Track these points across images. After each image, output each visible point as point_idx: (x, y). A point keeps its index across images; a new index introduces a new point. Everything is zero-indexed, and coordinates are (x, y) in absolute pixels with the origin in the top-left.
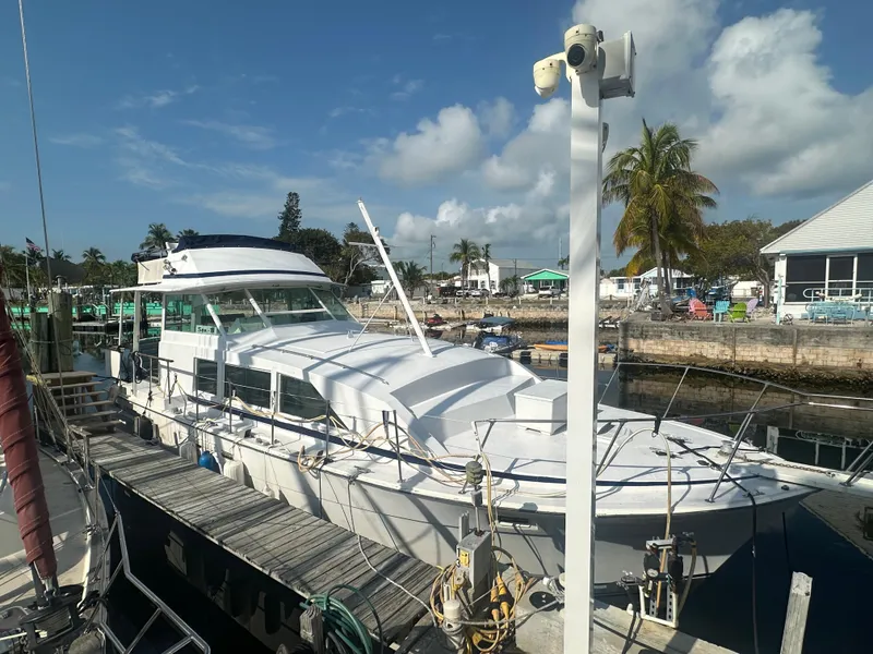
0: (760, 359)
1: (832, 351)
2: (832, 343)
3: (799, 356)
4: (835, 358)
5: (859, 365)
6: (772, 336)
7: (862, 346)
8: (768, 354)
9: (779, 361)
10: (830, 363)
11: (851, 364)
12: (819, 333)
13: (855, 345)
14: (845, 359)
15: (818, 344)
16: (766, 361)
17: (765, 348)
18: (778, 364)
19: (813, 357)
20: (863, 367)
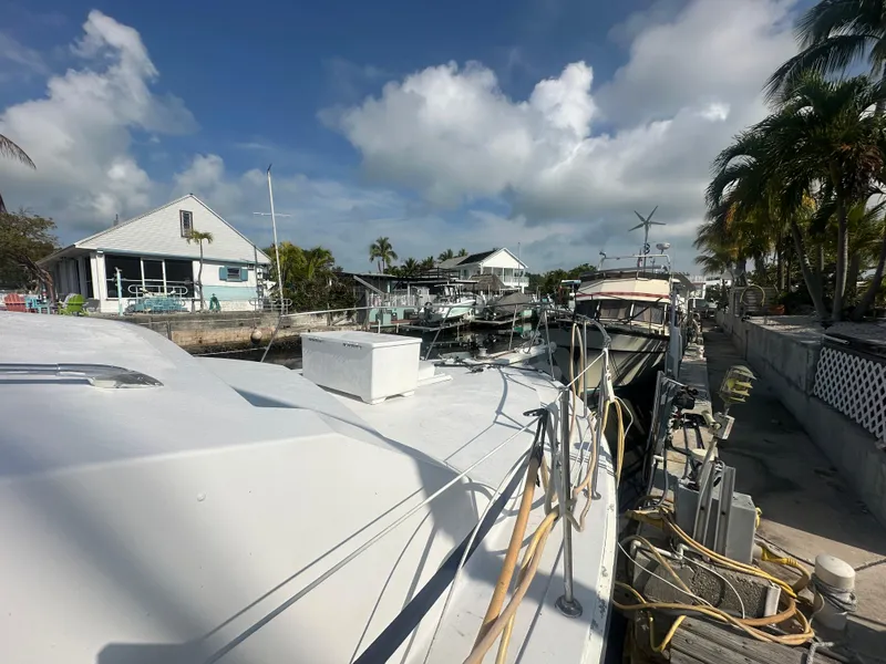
1: (182, 334)
2: (180, 327)
4: (184, 339)
5: (200, 342)
7: (200, 327)
11: (195, 342)
13: (197, 327)
14: (191, 339)
20: (204, 343)
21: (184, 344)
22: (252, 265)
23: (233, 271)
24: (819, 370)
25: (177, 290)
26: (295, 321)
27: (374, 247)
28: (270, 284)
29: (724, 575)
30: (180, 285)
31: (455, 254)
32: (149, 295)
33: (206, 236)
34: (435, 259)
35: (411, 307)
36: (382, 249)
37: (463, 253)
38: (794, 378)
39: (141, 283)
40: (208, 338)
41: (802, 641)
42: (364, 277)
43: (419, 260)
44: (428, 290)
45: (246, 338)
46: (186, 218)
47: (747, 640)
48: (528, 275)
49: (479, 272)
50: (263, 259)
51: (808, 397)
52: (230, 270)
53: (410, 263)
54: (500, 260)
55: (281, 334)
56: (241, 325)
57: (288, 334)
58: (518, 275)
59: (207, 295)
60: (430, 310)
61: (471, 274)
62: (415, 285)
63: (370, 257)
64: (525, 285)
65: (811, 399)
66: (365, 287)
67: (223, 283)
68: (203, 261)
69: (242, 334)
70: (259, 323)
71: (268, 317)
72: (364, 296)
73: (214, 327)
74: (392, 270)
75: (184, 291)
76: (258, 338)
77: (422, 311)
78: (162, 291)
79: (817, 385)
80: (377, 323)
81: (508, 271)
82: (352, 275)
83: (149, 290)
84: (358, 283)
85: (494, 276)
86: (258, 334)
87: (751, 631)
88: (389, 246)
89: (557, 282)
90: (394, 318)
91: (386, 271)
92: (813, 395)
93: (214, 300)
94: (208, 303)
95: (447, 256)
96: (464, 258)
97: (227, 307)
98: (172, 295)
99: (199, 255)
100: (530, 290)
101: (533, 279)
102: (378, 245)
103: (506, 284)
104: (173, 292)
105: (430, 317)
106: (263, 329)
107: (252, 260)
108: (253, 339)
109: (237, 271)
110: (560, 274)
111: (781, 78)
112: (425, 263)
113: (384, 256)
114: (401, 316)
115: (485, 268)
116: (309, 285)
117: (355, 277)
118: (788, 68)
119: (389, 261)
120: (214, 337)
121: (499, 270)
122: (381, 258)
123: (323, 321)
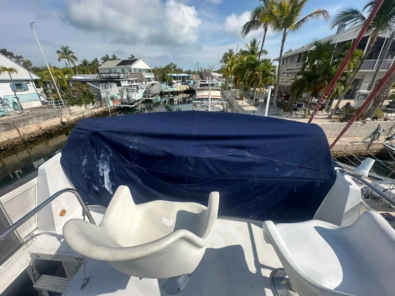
0: (6, 139)
1: (30, 126)
3: (20, 132)
5: (40, 128)
6: (4, 127)
7: (38, 121)
8: (8, 136)
9: (14, 137)
10: (32, 131)
11: (38, 129)
12: (23, 120)
13: (36, 122)
14: (35, 128)
16: (9, 139)
17: (5, 133)
18: (14, 139)
19: (25, 130)
20: (42, 128)
21: (33, 131)
22: (28, 81)
26: (72, 110)
27: (59, 52)
31: (111, 57)
33: (12, 70)
34: (98, 60)
36: (66, 53)
37: (115, 58)
40: (43, 126)
43: (90, 60)
44: (116, 84)
45: (59, 123)
48: (152, 71)
50: (35, 77)
52: (17, 85)
55: (72, 118)
56: (55, 117)
57: (75, 117)
58: (149, 71)
64: (152, 77)
69: (56, 121)
73: (44, 120)
74: (79, 68)
76: (65, 122)
81: (144, 70)
86: (63, 120)
88: (70, 52)
95: (106, 59)
102: (62, 51)
103: (145, 77)
106: (64, 117)
107: (29, 78)
108: (62, 123)
109: (20, 85)
112: (93, 62)
113: (68, 58)
117: (87, 83)
119: (73, 62)
120: (46, 125)
121: (140, 70)
122: (67, 60)
123: (83, 108)
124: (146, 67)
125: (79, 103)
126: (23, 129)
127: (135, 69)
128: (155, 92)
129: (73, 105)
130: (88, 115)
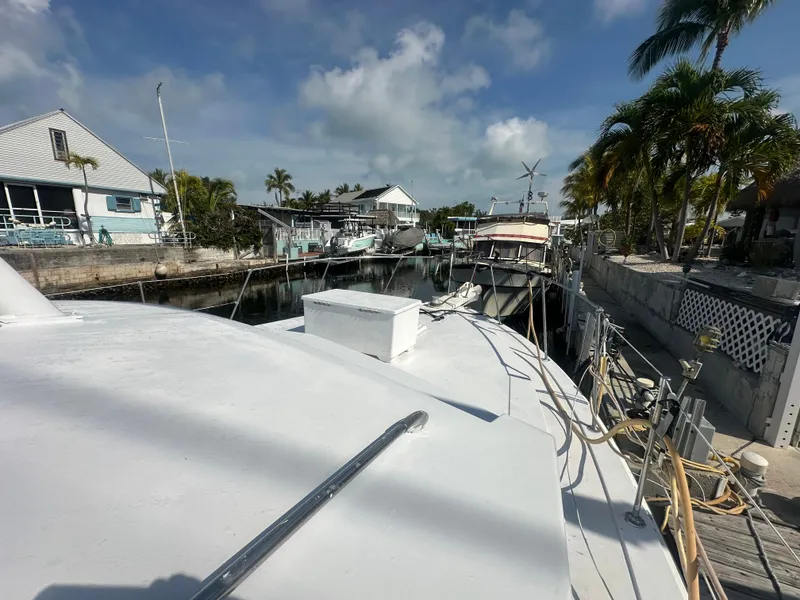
1: (73, 271)
2: (70, 262)
3: (41, 279)
4: (76, 276)
5: (97, 279)
7: (95, 263)
10: (73, 281)
11: (91, 279)
12: (56, 257)
13: (91, 263)
14: (85, 276)
15: (58, 266)
19: (56, 277)
20: (101, 280)
21: (78, 281)
22: (144, 195)
23: (123, 201)
24: (683, 306)
25: (58, 221)
26: (200, 255)
28: (167, 216)
29: (692, 473)
30: (59, 215)
31: (351, 188)
32: (22, 226)
33: (88, 161)
34: (331, 192)
35: (316, 240)
36: (280, 180)
37: (358, 188)
38: (658, 309)
39: (9, 212)
40: (105, 274)
41: (741, 511)
42: (268, 210)
43: (316, 193)
44: (330, 224)
45: (149, 274)
46: (59, 137)
47: (712, 516)
48: (418, 211)
49: (374, 207)
50: (159, 189)
51: (672, 325)
52: (121, 200)
53: (307, 195)
54: (394, 197)
55: (187, 269)
56: (143, 260)
57: (195, 269)
58: (410, 210)
59: (96, 227)
60: (336, 244)
61: (368, 209)
62: (317, 218)
63: (266, 188)
64: (416, 220)
65: (675, 327)
66: (272, 222)
67: (112, 214)
68: (86, 189)
69: (145, 270)
70: (162, 258)
71: (171, 252)
72: (271, 230)
73: (112, 263)
74: (291, 202)
75: (66, 222)
76: (163, 273)
77: (328, 244)
78: (38, 222)
79: (680, 317)
80: (285, 256)
81: (401, 207)
82: (256, 209)
83: (23, 220)
84: (263, 217)
85: (389, 212)
86: (163, 269)
87: (715, 509)
88: (287, 178)
89: (444, 218)
90: (300, 252)
91: (284, 204)
92: (676, 324)
93: (104, 232)
94: (96, 236)
95: (344, 190)
96: (359, 193)
97: (120, 240)
98: (51, 227)
99: (83, 182)
100: (421, 225)
101: (423, 215)
102: (275, 176)
103: (400, 219)
104: (53, 223)
105: (336, 251)
106: (167, 264)
107: (147, 190)
108: (158, 276)
109: (127, 201)
110: (446, 211)
111: (642, 53)
112: (322, 196)
113: (281, 188)
114: (305, 249)
115: (381, 203)
116: (213, 219)
117: (259, 210)
118: (648, 44)
119: (287, 193)
120: (113, 273)
121: (393, 206)
122: (278, 190)
123: (230, 255)
124: (405, 200)
125: (223, 244)
126: (52, 275)
127: (382, 204)
128: (404, 243)
129: (206, 245)
130: (232, 268)
